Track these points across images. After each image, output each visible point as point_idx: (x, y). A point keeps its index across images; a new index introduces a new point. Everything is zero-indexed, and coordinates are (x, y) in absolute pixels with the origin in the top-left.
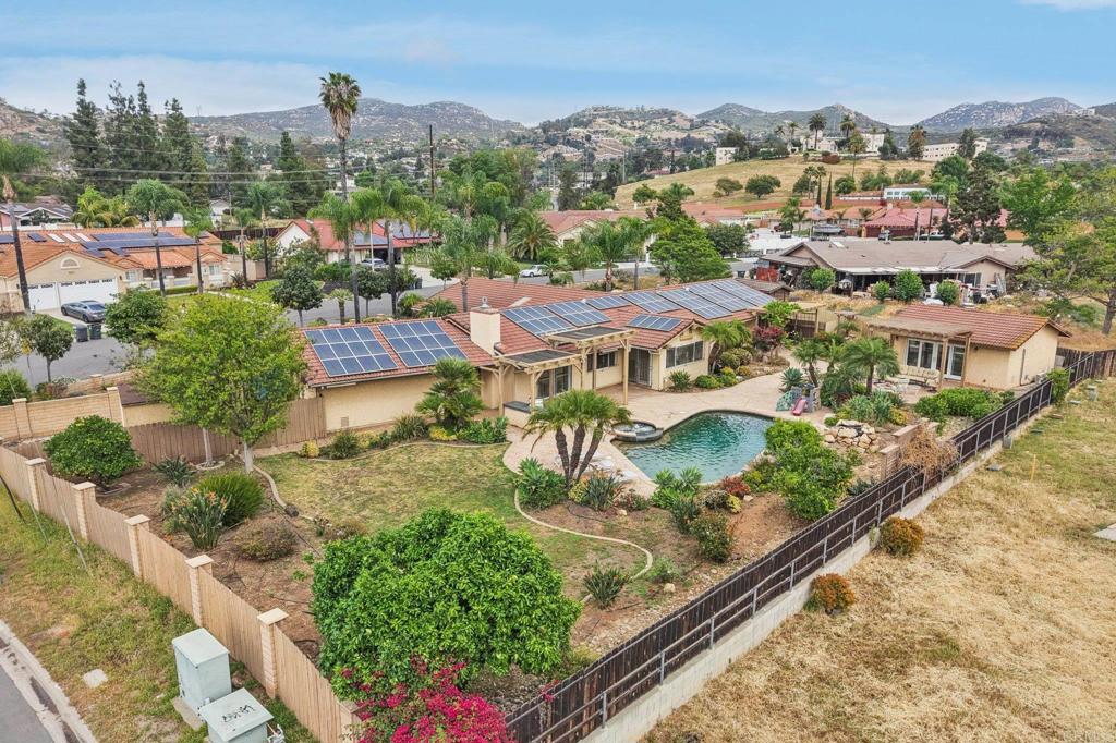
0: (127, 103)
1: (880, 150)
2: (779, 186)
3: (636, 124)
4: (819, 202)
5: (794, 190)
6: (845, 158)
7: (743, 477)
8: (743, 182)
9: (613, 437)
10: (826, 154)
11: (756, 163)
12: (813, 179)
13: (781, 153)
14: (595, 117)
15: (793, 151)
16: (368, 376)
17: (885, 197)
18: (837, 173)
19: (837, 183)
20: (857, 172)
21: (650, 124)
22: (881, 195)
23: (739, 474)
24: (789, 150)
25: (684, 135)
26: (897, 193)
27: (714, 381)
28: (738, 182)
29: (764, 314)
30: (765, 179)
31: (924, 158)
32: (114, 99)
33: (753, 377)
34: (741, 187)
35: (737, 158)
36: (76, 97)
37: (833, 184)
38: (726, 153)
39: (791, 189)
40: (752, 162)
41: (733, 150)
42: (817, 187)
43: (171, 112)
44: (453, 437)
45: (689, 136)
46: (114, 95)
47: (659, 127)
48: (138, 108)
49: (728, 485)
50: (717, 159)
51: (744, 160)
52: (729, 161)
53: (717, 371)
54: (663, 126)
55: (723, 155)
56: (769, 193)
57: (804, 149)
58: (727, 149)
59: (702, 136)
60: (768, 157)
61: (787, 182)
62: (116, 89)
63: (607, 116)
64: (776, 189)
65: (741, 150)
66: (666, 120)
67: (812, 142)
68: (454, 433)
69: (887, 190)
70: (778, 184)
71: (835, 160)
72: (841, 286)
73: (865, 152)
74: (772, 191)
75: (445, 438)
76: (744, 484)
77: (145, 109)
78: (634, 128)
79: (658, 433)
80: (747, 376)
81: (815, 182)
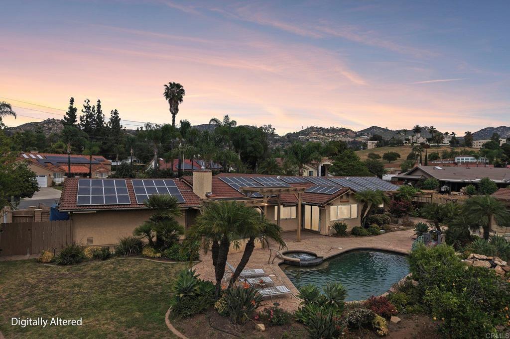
0: (91, 109)
1: (450, 142)
2: (400, 157)
3: (330, 135)
4: (421, 162)
5: (407, 159)
6: (432, 146)
7: (389, 298)
8: (382, 155)
9: (281, 261)
10: (422, 144)
11: (387, 148)
12: (417, 153)
13: (400, 143)
14: (311, 132)
15: (406, 143)
16: (107, 207)
17: (456, 161)
18: (429, 152)
19: (429, 156)
20: (440, 152)
21: (336, 135)
22: (454, 160)
23: (385, 294)
24: (404, 142)
25: (353, 140)
26: (463, 159)
27: (365, 231)
28: (379, 155)
29: (397, 194)
30: (392, 153)
31: (473, 146)
32: (85, 107)
33: (392, 231)
34: (381, 158)
35: (378, 146)
36: (69, 105)
37: (427, 155)
38: (373, 143)
39: (406, 159)
40: (385, 148)
41: (376, 142)
42: (419, 157)
43: (113, 115)
44: (158, 255)
45: (355, 140)
46: (86, 105)
47: (341, 136)
48: (96, 111)
49: (374, 304)
50: (368, 146)
51: (382, 146)
52: (374, 147)
53: (367, 226)
54: (343, 136)
55: (371, 145)
56: (395, 160)
57: (411, 142)
58: (373, 141)
59: (361, 140)
60: (393, 145)
61: (404, 156)
62: (87, 103)
63: (316, 131)
64: (398, 158)
65: (380, 142)
66: (344, 133)
67: (415, 139)
68: (159, 252)
69: (457, 158)
70: (399, 156)
71: (428, 147)
72: (443, 190)
73: (442, 143)
74: (396, 159)
75: (152, 255)
76: (391, 304)
77: (99, 112)
78: (329, 136)
79: (318, 260)
80: (388, 230)
81: (418, 155)
